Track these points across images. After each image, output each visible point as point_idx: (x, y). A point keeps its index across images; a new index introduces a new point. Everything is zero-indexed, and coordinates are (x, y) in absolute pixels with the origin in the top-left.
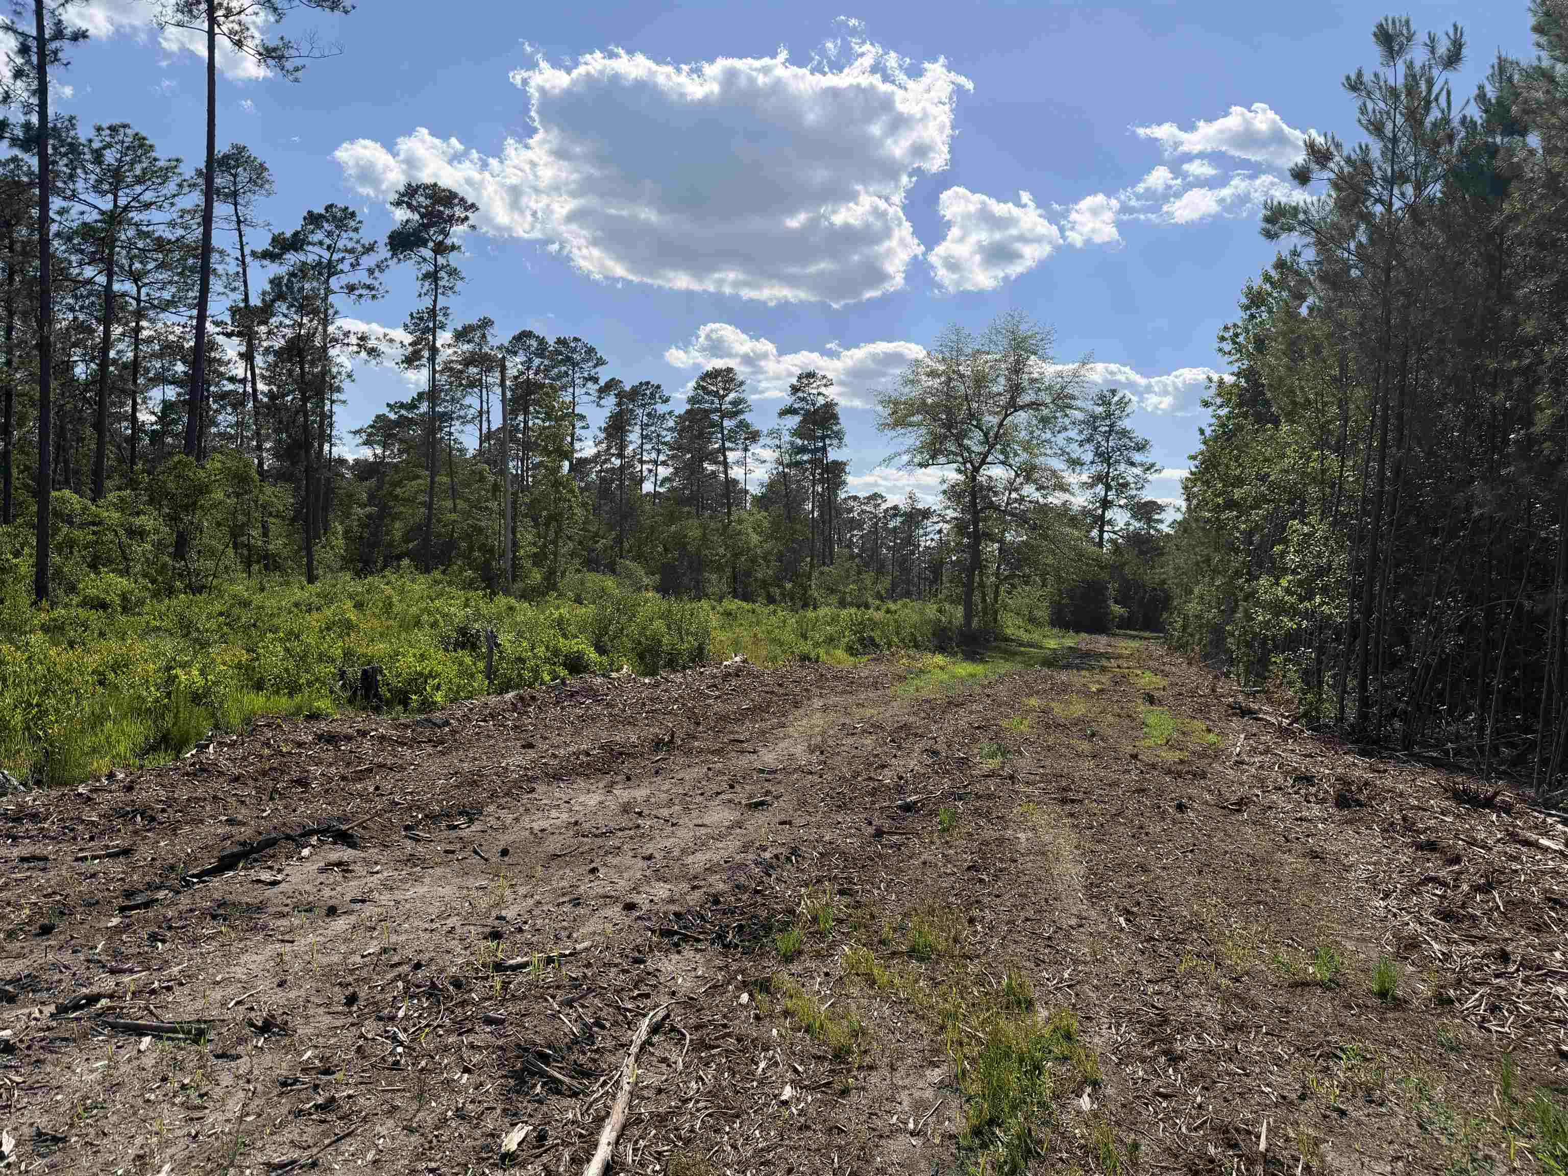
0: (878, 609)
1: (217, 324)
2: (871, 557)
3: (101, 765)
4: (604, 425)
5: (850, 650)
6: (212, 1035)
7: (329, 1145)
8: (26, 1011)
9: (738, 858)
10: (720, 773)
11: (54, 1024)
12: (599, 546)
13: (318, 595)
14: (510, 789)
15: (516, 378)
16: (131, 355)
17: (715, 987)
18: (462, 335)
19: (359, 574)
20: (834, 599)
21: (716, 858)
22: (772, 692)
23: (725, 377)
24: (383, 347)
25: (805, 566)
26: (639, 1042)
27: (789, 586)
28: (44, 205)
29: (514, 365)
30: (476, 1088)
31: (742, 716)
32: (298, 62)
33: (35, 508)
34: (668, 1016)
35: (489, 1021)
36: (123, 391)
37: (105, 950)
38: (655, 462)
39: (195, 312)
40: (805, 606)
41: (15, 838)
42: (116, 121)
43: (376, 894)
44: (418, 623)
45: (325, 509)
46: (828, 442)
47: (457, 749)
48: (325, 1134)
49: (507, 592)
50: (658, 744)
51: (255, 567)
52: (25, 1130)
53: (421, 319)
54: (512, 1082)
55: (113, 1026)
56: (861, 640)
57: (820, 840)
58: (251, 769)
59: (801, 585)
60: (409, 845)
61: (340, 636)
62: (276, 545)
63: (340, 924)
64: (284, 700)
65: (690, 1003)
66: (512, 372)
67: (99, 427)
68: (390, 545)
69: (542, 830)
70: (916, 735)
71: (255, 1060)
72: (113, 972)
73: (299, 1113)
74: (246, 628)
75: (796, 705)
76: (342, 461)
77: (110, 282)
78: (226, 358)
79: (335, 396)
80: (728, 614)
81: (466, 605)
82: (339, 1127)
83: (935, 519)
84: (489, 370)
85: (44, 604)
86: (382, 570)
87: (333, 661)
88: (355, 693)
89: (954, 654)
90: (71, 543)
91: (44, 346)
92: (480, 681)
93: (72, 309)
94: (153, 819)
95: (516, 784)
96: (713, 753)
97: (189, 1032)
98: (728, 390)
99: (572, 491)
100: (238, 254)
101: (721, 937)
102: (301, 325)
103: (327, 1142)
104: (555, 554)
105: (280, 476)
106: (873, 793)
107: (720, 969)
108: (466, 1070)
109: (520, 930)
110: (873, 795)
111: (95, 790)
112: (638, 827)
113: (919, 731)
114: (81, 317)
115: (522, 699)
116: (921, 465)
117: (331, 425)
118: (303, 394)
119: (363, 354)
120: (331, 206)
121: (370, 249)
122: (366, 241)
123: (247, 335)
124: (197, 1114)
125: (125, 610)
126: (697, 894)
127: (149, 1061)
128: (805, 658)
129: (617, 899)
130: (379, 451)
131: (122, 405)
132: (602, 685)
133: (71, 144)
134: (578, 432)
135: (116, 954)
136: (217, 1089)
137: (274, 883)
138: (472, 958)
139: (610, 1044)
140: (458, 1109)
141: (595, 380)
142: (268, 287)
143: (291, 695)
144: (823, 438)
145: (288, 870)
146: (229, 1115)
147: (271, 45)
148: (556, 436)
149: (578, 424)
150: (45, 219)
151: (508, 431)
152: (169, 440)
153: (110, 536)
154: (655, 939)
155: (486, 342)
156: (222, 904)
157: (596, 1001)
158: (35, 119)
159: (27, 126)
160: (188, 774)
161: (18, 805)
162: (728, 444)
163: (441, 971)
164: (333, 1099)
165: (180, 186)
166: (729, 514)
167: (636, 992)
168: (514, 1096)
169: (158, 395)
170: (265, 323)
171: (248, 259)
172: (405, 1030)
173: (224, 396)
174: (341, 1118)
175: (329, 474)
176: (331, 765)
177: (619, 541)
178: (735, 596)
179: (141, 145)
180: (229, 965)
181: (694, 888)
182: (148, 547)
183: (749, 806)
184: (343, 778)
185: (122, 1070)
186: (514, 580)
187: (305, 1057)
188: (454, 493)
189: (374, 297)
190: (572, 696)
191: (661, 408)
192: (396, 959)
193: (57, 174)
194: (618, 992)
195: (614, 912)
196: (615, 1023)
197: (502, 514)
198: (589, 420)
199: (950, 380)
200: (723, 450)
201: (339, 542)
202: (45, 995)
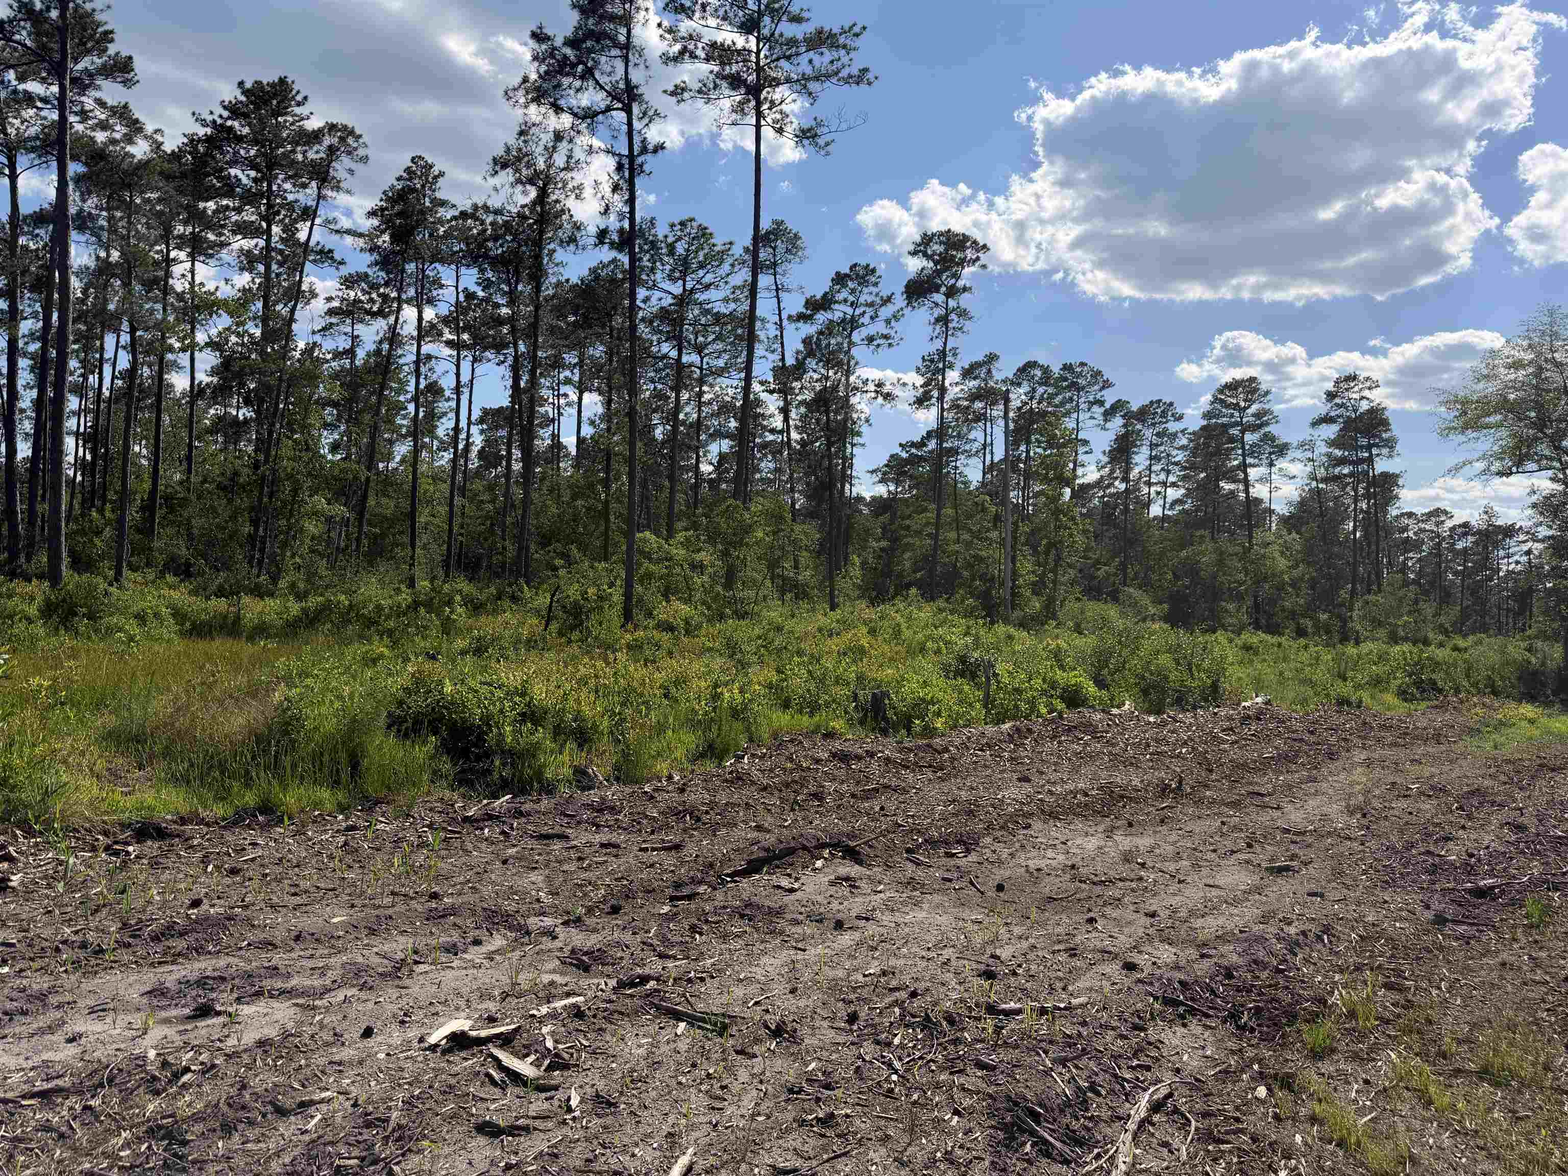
0: (1441, 645)
1: (762, 383)
2: (1432, 583)
3: (662, 767)
4: (1108, 449)
5: (1403, 694)
6: (734, 1030)
7: (827, 1161)
8: (596, 981)
9: (1256, 928)
10: (1235, 828)
11: (614, 997)
12: (1101, 573)
13: (838, 621)
14: (1006, 823)
15: (1019, 409)
16: (695, 416)
17: (1226, 1072)
18: (967, 373)
19: (873, 603)
20: (1382, 633)
21: (1230, 926)
22: (1302, 740)
23: (1249, 387)
24: (897, 391)
25: (1344, 594)
26: (1137, 1119)
27: (1324, 617)
28: (633, 295)
29: (1018, 396)
30: (965, 1134)
31: (1264, 765)
32: (828, 138)
33: (624, 548)
34: (1170, 1095)
35: (980, 1065)
36: (689, 447)
37: (656, 935)
38: (1164, 484)
39: (743, 375)
40: (1344, 639)
41: (598, 826)
42: (685, 217)
43: (878, 914)
44: (923, 649)
45: (846, 543)
46: (1375, 451)
47: (955, 777)
48: (824, 1149)
49: (1006, 621)
50: (1164, 790)
51: (788, 596)
52: (588, 1089)
53: (932, 361)
54: (1001, 1135)
55: (658, 1007)
56: (1418, 684)
57: (1360, 919)
58: (776, 780)
59: (1339, 616)
60: (910, 867)
61: (854, 661)
62: (806, 575)
63: (846, 939)
64: (805, 718)
65: (1197, 1085)
66: (1015, 403)
67: (671, 478)
68: (900, 575)
69: (1039, 870)
70: (1493, 803)
71: (768, 1062)
72: (662, 956)
73: (802, 1123)
74: (779, 651)
75: (1331, 756)
76: (860, 499)
77: (680, 355)
78: (768, 413)
79: (856, 440)
80: (1247, 648)
81: (967, 634)
82: (837, 1146)
83: (1522, 537)
84: (995, 403)
85: (630, 626)
86: (893, 598)
87: (848, 684)
88: (865, 715)
89: (1547, 704)
90: (649, 576)
91: (631, 414)
92: (978, 710)
93: (652, 381)
94: (698, 820)
95: (1013, 818)
96: (1227, 805)
97: (715, 1024)
98: (1251, 402)
99: (1073, 519)
100: (776, 319)
101: (1234, 1016)
102: (827, 378)
103: (825, 1157)
104: (1054, 582)
105: (810, 514)
106: (1433, 870)
107: (1233, 1052)
108: (956, 1112)
109: (1014, 974)
110: (1433, 873)
111: (657, 790)
112: (1141, 879)
113: (1498, 799)
114: (660, 386)
115: (1018, 730)
116: (1500, 474)
117: (852, 465)
118: (828, 439)
119: (880, 400)
120: (855, 265)
121: (888, 300)
122: (885, 294)
123: (784, 391)
124: (718, 1105)
125: (688, 632)
126: (1206, 964)
127: (683, 1046)
128: (1343, 702)
129: (1116, 956)
130: (892, 488)
131: (689, 458)
132: (1101, 721)
133: (652, 242)
134: (1081, 458)
135: (664, 940)
136: (735, 1083)
137: (792, 891)
138: (966, 995)
139: (1105, 1114)
140: (947, 1152)
141: (1101, 403)
142: (801, 347)
143: (811, 714)
144: (1369, 447)
145: (804, 879)
146: (744, 1111)
147: (806, 127)
148: (1057, 463)
149: (1081, 450)
150: (633, 308)
151: (1010, 461)
152: (724, 486)
153: (678, 570)
154: (1157, 1006)
155: (991, 377)
156: (748, 905)
157: (1092, 1064)
158: (626, 225)
159: (621, 231)
160: (726, 781)
161: (601, 798)
162: (1249, 460)
163: (935, 1004)
164: (832, 1116)
165: (733, 265)
166: (1251, 537)
167: (1135, 1062)
168: (1003, 1150)
169: (717, 448)
170: (799, 379)
171: (785, 322)
172: (900, 1059)
173: (765, 445)
174: (838, 1136)
175: (849, 512)
176: (842, 782)
177: (1123, 567)
178: (1258, 627)
179: (704, 233)
180: (750, 965)
181: (1203, 956)
182: (705, 578)
183: (1271, 870)
184: (853, 796)
185: (663, 1049)
186: (1013, 608)
187: (810, 1068)
188: (958, 525)
189: (890, 345)
190: (1069, 730)
191: (1173, 427)
192: (894, 983)
193: (642, 269)
194: (1116, 1057)
195: (1113, 969)
196: (1112, 1092)
197: (1002, 543)
198: (1093, 445)
199: (1540, 369)
200: (1244, 467)
201: (856, 572)
202: (610, 968)
